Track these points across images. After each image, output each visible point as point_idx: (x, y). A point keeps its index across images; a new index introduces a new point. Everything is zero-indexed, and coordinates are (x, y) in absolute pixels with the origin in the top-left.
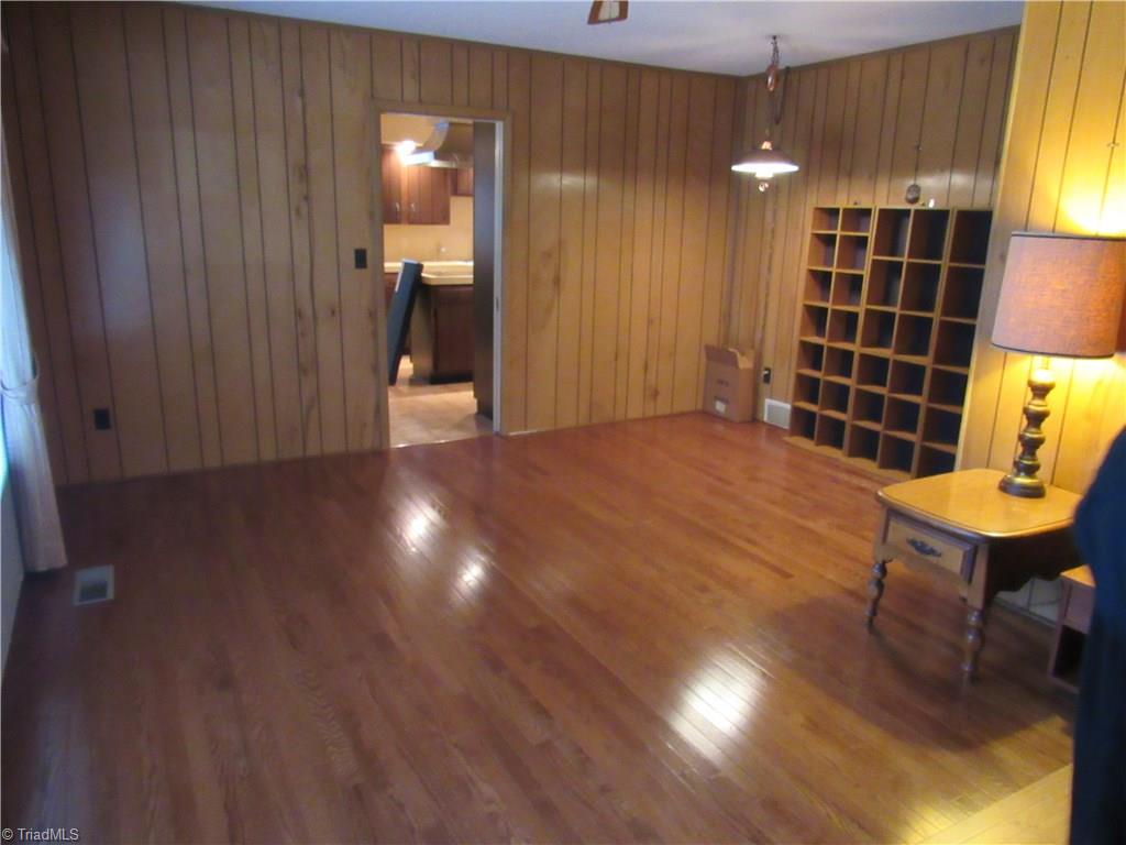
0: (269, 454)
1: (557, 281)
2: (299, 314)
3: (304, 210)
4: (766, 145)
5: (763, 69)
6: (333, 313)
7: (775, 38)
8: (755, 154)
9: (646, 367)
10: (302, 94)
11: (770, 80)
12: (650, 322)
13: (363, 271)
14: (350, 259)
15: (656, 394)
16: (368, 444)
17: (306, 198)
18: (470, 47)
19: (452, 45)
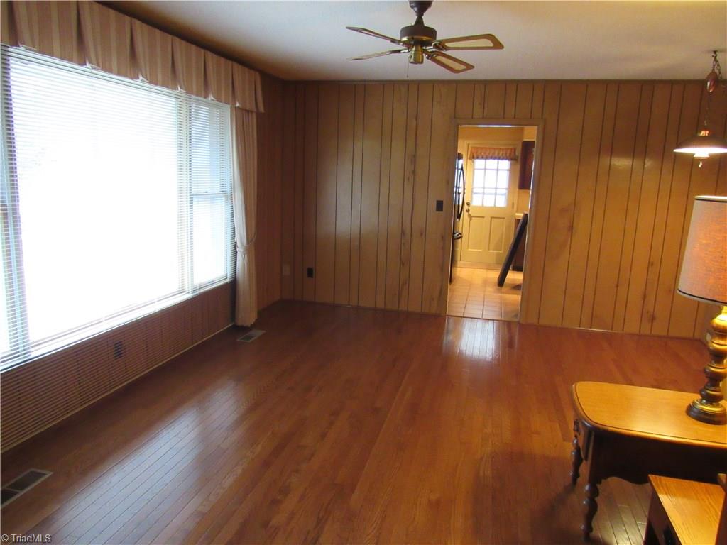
0: (380, 305)
1: (571, 228)
2: (403, 233)
3: (412, 180)
4: (703, 133)
5: (703, 77)
6: (422, 234)
7: (715, 52)
8: (695, 140)
9: (645, 297)
10: (416, 119)
11: (709, 84)
12: (650, 264)
13: (441, 212)
14: (433, 205)
15: (653, 318)
16: (434, 310)
17: (413, 172)
18: (518, 83)
19: (506, 83)
